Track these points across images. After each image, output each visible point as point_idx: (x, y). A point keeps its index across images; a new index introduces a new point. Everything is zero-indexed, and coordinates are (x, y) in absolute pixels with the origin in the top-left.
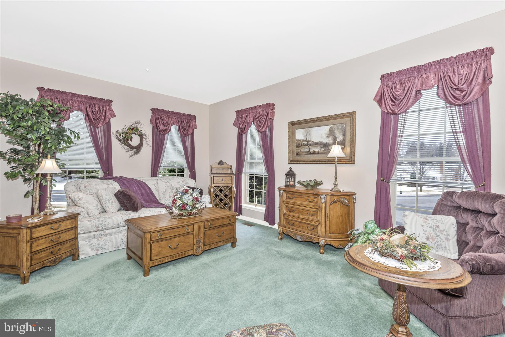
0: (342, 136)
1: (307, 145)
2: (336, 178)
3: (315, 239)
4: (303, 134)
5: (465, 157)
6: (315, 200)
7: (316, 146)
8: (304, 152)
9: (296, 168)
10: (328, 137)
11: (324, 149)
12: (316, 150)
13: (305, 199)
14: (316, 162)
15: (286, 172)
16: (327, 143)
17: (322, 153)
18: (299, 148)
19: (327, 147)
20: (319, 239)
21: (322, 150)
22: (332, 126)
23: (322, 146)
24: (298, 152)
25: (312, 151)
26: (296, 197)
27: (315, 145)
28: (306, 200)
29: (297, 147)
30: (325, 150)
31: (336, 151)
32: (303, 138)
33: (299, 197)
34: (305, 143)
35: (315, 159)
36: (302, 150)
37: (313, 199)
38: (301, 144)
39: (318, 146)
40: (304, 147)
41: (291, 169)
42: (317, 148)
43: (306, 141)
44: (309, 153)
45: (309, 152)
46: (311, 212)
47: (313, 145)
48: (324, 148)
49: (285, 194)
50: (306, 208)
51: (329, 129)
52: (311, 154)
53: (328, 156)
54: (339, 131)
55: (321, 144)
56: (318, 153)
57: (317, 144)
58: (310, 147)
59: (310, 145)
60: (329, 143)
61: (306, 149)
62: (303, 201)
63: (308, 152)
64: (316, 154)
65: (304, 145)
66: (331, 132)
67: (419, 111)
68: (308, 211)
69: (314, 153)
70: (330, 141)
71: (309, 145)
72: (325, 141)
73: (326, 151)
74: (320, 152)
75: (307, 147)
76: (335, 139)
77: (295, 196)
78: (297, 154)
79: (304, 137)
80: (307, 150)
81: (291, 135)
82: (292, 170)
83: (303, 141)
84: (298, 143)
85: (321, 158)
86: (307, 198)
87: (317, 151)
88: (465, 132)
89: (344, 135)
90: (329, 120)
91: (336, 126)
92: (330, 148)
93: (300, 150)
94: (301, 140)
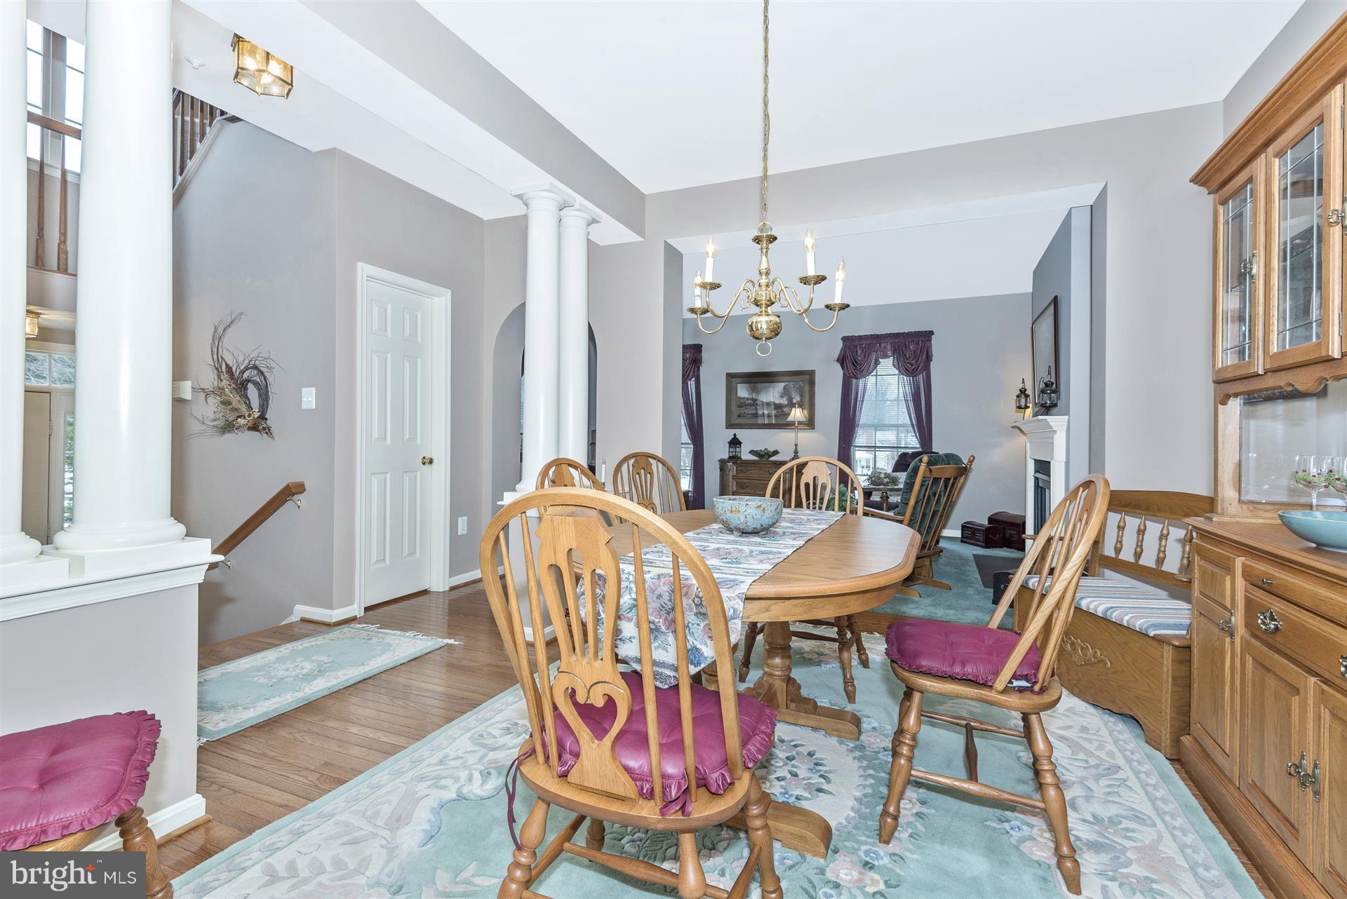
0: (799, 396)
1: (753, 405)
2: (796, 445)
4: (747, 391)
5: (914, 423)
7: (767, 406)
8: (748, 414)
9: (742, 434)
10: (782, 397)
11: (776, 412)
12: (766, 412)
16: (780, 404)
17: (772, 417)
19: (781, 409)
21: (774, 412)
22: (787, 384)
23: (774, 407)
24: (740, 414)
25: (760, 412)
29: (739, 406)
30: (778, 412)
31: (797, 414)
32: (747, 396)
34: (751, 402)
35: (762, 423)
36: (746, 411)
38: (744, 404)
40: (748, 407)
41: (735, 435)
42: (768, 410)
43: (752, 400)
44: (755, 415)
45: (757, 413)
47: (762, 405)
49: (735, 467)
51: (783, 387)
53: (788, 420)
54: (795, 391)
55: (773, 404)
56: (768, 416)
58: (757, 407)
59: (757, 405)
60: (783, 404)
61: (751, 410)
64: (765, 417)
65: (748, 405)
66: (786, 392)
67: (876, 375)
69: (761, 415)
70: (784, 401)
72: (778, 401)
73: (780, 414)
75: (754, 407)
76: (790, 399)
77: (749, 468)
78: (739, 416)
79: (749, 395)
80: (754, 412)
81: (730, 391)
82: (739, 436)
83: (748, 399)
84: (740, 403)
85: (771, 422)
86: (767, 469)
87: (768, 413)
88: (914, 400)
89: (801, 396)
90: (788, 376)
91: (791, 385)
92: (785, 410)
93: (743, 411)
94: (744, 398)
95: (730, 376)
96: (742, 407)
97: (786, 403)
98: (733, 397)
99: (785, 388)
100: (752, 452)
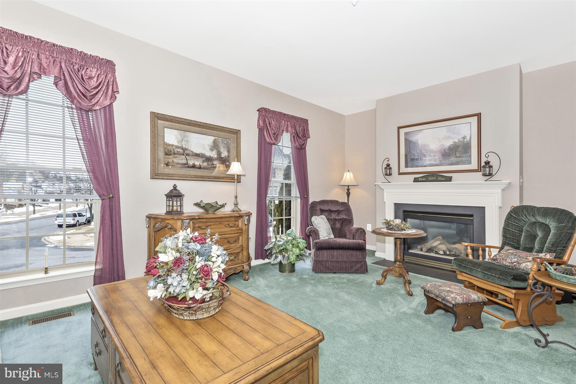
0: (226, 151)
1: (183, 155)
3: (238, 268)
4: (176, 137)
6: (237, 223)
7: (197, 157)
8: (178, 163)
10: (212, 150)
11: (207, 164)
12: (197, 163)
13: (223, 226)
14: (198, 179)
15: (167, 192)
16: (210, 156)
17: (204, 168)
18: (170, 157)
19: (211, 161)
20: (243, 266)
21: (204, 164)
22: (216, 138)
23: (204, 159)
24: (168, 163)
25: (191, 163)
26: (211, 225)
27: (195, 157)
28: (225, 226)
29: (166, 154)
31: (236, 168)
32: (176, 143)
33: (215, 224)
34: (181, 151)
35: (197, 174)
36: (175, 161)
37: (234, 223)
38: (173, 151)
39: (199, 158)
40: (178, 156)
41: (175, 187)
42: (198, 161)
43: (182, 148)
44: (186, 166)
45: (187, 164)
46: (232, 239)
47: (193, 156)
48: (207, 162)
49: (192, 225)
50: (226, 236)
51: (212, 141)
52: (189, 167)
54: (223, 146)
55: (203, 156)
56: (200, 168)
57: (197, 155)
58: (188, 157)
59: (188, 155)
60: (212, 157)
61: (182, 159)
62: (221, 228)
63: (185, 164)
64: (197, 168)
65: (177, 154)
66: (215, 145)
68: (228, 239)
69: (194, 166)
70: (214, 154)
71: (186, 155)
72: (208, 153)
73: (210, 166)
74: (202, 167)
75: (184, 157)
76: (219, 154)
78: (167, 165)
79: (178, 142)
80: (184, 161)
82: (178, 188)
83: (177, 147)
84: (168, 150)
85: (205, 174)
87: (199, 164)
89: (229, 152)
90: (215, 130)
91: (220, 140)
92: (214, 163)
93: (171, 159)
94: (172, 145)
95: (156, 117)
96: (170, 155)
97: (216, 156)
98: (160, 142)
99: (214, 142)
100: (197, 205)
